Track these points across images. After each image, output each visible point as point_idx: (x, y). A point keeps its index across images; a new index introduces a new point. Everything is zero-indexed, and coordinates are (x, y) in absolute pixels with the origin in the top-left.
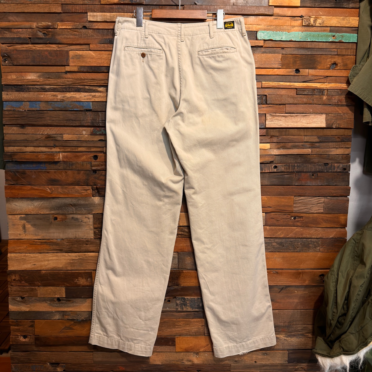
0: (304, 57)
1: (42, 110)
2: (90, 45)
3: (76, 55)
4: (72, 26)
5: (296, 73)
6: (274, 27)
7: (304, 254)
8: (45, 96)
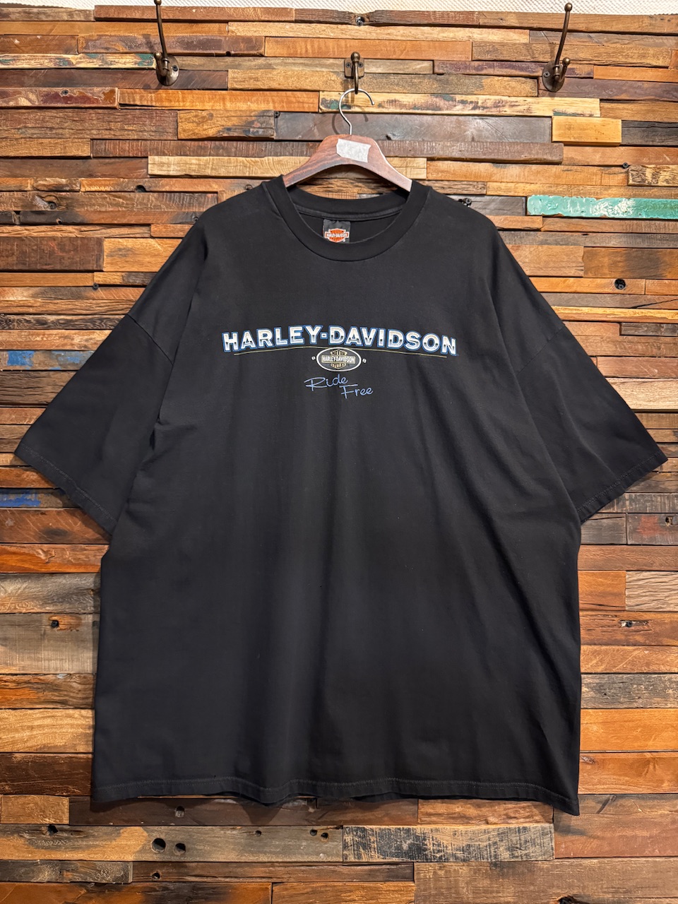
0: (634, 254)
1: (37, 369)
2: (152, 227)
3: (120, 250)
4: (113, 185)
5: (617, 288)
6: (565, 187)
7: (656, 712)
8: (45, 339)
